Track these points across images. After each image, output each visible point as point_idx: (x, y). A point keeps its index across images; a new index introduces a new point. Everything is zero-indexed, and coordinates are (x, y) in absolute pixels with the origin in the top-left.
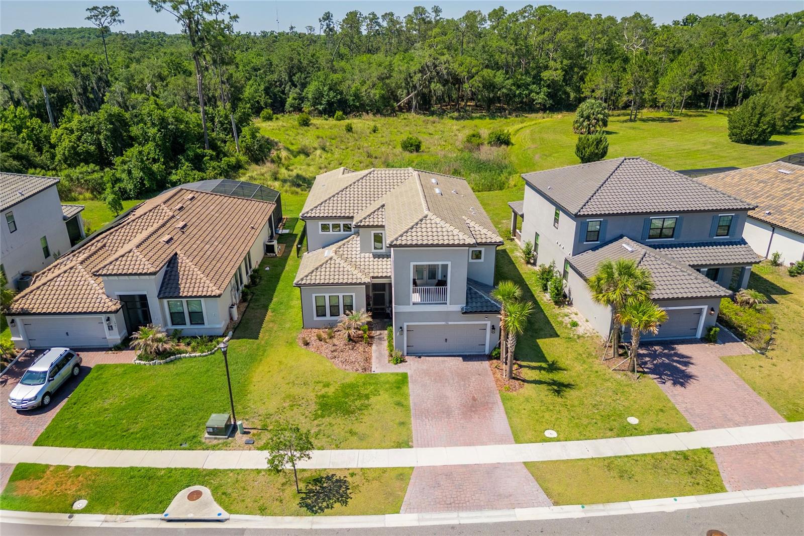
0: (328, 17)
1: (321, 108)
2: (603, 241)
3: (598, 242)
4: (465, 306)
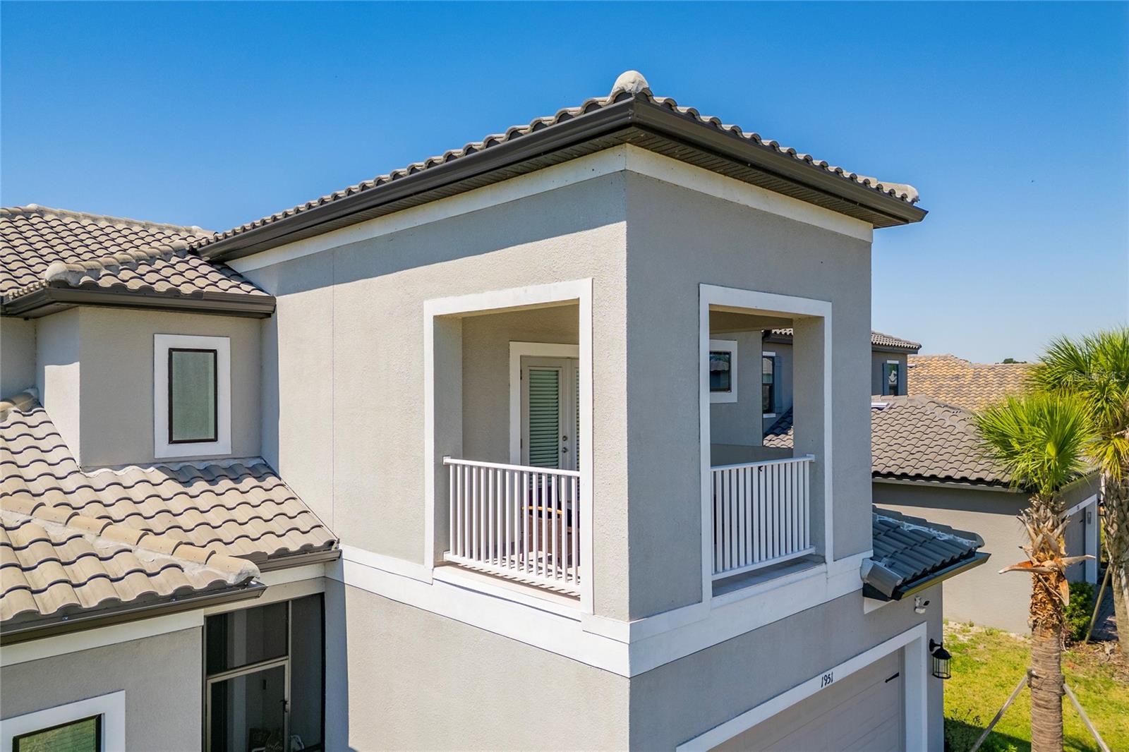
2: (780, 413)
3: (773, 415)
4: (872, 555)
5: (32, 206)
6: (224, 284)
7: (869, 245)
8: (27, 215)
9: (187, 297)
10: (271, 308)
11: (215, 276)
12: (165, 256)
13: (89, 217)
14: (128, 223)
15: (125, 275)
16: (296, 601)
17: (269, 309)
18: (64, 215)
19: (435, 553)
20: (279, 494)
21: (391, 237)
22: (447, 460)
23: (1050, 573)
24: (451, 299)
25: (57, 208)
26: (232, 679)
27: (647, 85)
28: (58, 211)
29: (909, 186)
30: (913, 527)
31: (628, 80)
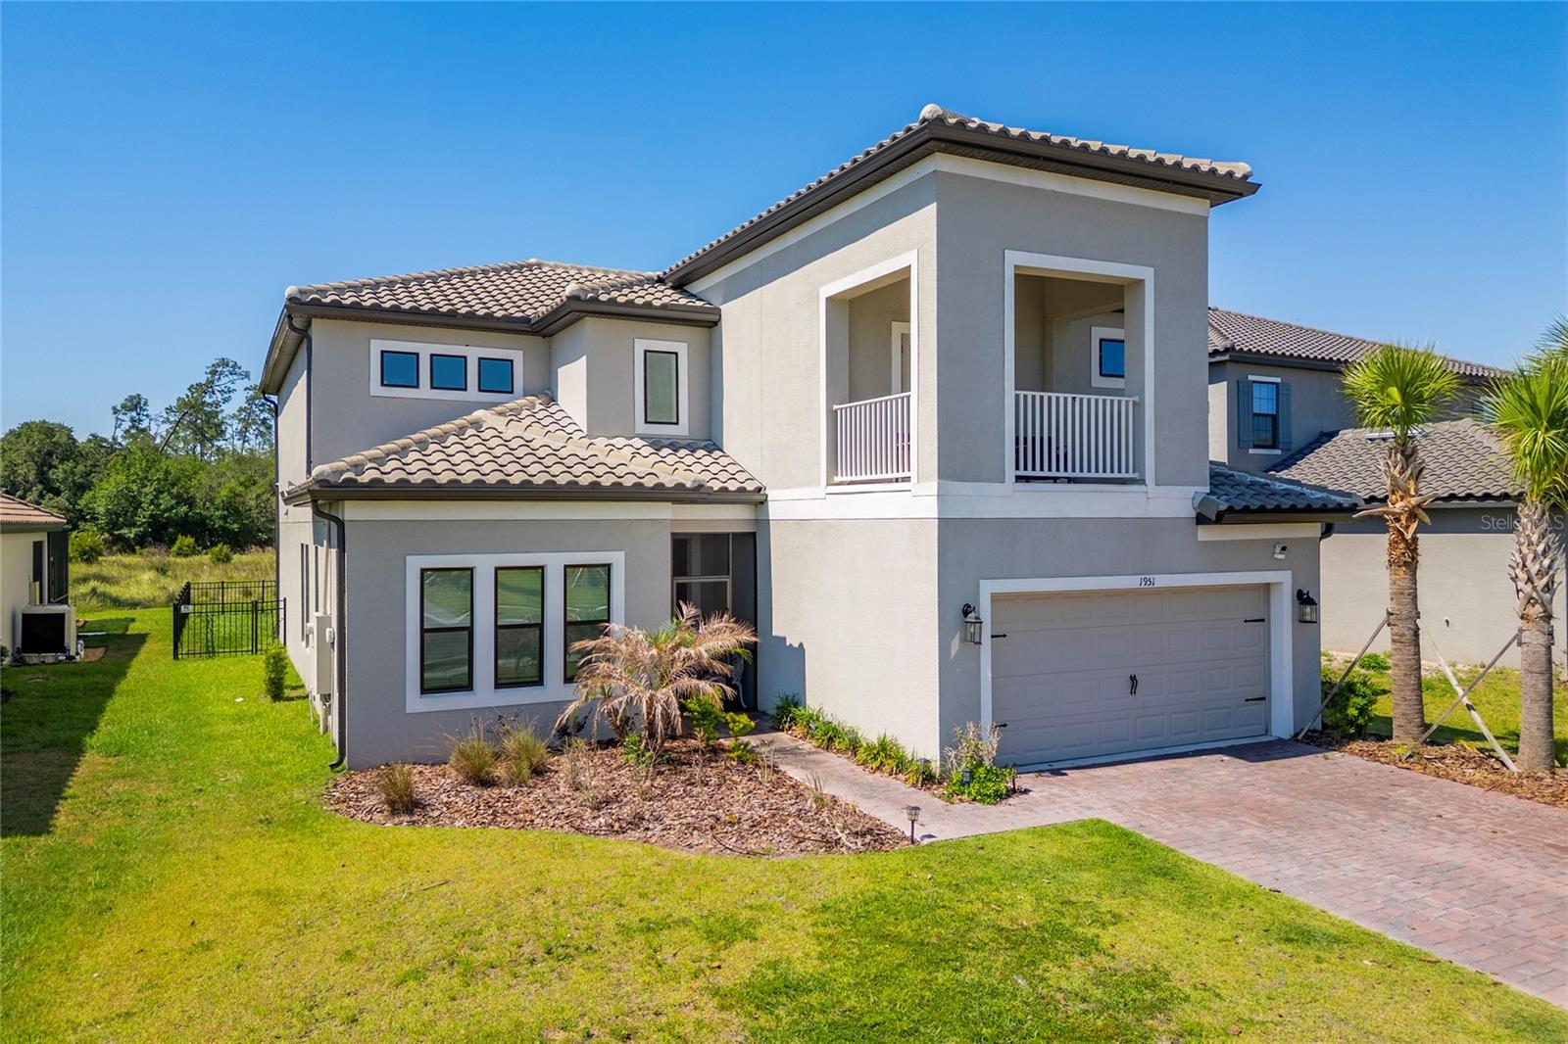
0: (135, 404)
1: (130, 533)
2: (1289, 450)
3: (1278, 452)
4: (1209, 491)
5: (533, 260)
6: (683, 301)
7: (1206, 219)
8: (530, 267)
9: (656, 308)
10: (718, 317)
11: (676, 296)
12: (640, 283)
13: (576, 268)
14: (606, 272)
15: (615, 294)
16: (736, 535)
17: (714, 318)
18: (556, 266)
19: (827, 476)
20: (724, 461)
21: (799, 244)
22: (835, 407)
23: (1402, 514)
24: (837, 282)
25: (550, 261)
26: (690, 583)
27: (941, 112)
28: (552, 263)
29: (1241, 164)
30: (1285, 486)
31: (928, 111)
